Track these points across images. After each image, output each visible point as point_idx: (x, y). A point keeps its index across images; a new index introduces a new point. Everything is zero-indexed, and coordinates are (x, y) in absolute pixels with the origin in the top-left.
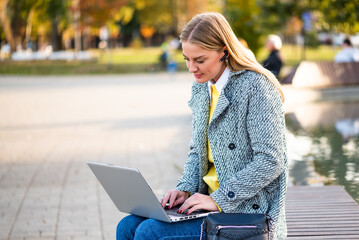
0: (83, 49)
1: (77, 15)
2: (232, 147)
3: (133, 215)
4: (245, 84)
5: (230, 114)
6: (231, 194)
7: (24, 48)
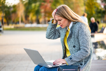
0: (45, 23)
1: (43, 14)
2: (74, 47)
3: (38, 65)
4: (77, 26)
5: (73, 36)
6: (71, 59)
7: (29, 23)
